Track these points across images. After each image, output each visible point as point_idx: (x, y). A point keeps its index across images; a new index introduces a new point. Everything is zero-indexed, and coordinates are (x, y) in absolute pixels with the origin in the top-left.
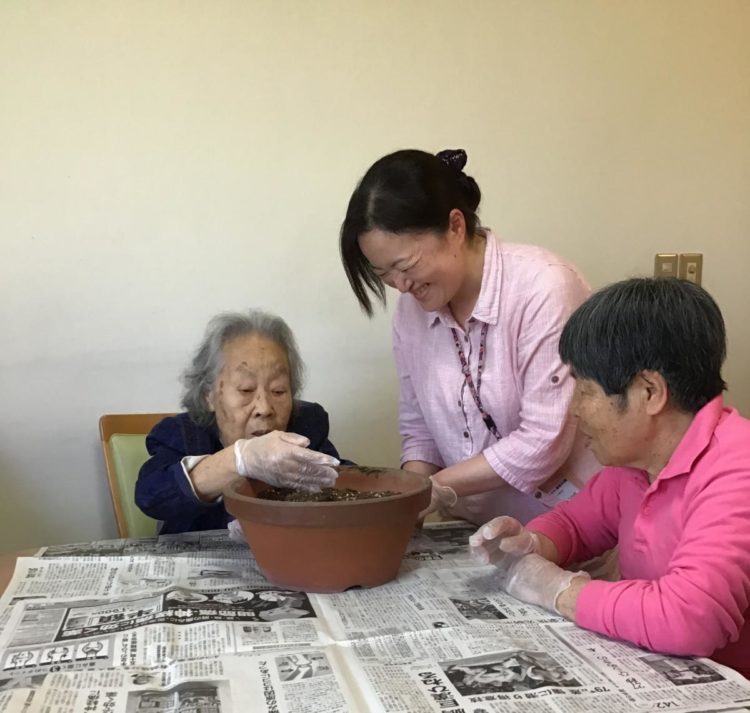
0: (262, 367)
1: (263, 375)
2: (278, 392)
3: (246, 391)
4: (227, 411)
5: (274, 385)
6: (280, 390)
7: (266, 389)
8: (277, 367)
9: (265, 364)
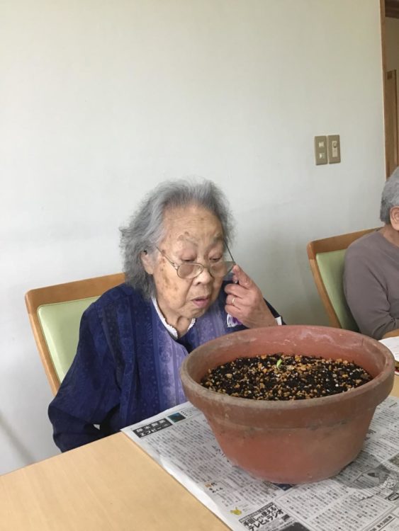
0: (203, 236)
1: (203, 245)
2: (215, 259)
3: (187, 261)
4: (168, 277)
5: (212, 253)
6: (217, 257)
7: (206, 257)
8: (215, 236)
9: (206, 233)
